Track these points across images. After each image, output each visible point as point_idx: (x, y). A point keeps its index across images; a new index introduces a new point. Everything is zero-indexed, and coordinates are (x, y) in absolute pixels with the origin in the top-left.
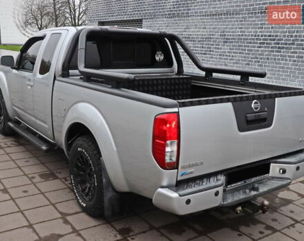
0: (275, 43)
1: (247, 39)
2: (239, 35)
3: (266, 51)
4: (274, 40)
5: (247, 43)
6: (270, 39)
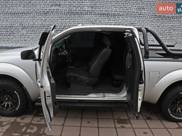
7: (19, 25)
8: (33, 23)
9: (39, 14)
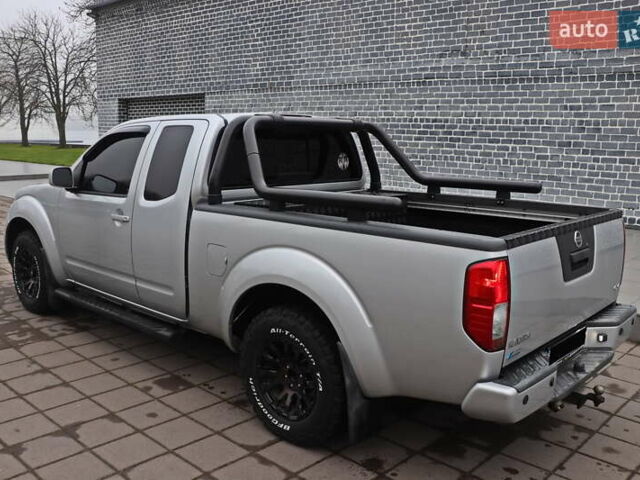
0: (445, 133)
1: (397, 126)
2: (383, 120)
3: (430, 145)
4: (443, 127)
5: (397, 132)
6: (436, 127)
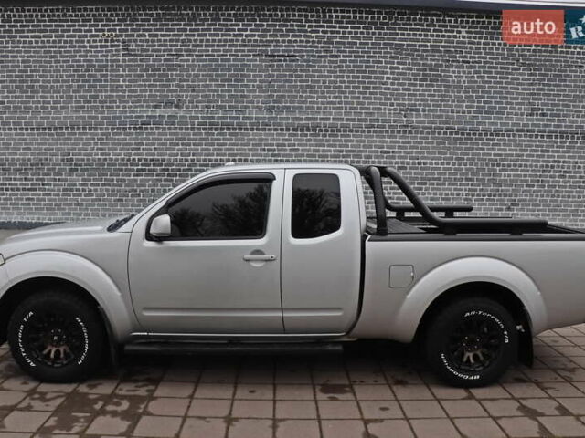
0: (163, 170)
1: (113, 165)
2: (100, 159)
5: (115, 170)
7: (63, 160)
8: (102, 154)
9: (119, 129)
